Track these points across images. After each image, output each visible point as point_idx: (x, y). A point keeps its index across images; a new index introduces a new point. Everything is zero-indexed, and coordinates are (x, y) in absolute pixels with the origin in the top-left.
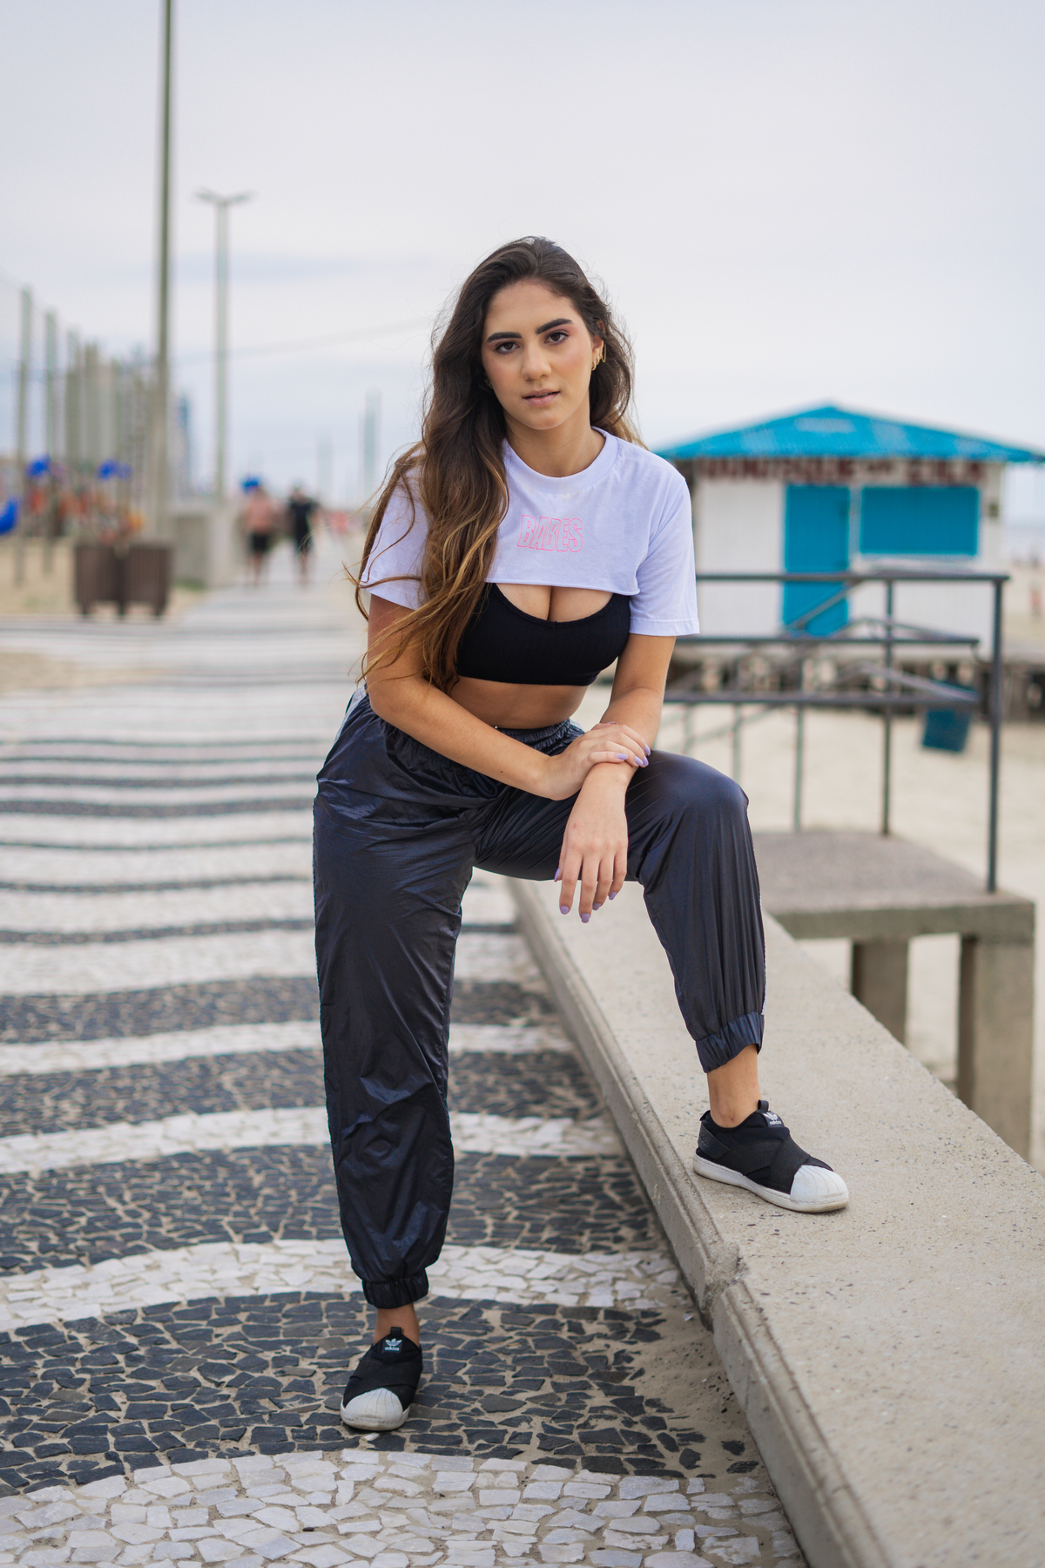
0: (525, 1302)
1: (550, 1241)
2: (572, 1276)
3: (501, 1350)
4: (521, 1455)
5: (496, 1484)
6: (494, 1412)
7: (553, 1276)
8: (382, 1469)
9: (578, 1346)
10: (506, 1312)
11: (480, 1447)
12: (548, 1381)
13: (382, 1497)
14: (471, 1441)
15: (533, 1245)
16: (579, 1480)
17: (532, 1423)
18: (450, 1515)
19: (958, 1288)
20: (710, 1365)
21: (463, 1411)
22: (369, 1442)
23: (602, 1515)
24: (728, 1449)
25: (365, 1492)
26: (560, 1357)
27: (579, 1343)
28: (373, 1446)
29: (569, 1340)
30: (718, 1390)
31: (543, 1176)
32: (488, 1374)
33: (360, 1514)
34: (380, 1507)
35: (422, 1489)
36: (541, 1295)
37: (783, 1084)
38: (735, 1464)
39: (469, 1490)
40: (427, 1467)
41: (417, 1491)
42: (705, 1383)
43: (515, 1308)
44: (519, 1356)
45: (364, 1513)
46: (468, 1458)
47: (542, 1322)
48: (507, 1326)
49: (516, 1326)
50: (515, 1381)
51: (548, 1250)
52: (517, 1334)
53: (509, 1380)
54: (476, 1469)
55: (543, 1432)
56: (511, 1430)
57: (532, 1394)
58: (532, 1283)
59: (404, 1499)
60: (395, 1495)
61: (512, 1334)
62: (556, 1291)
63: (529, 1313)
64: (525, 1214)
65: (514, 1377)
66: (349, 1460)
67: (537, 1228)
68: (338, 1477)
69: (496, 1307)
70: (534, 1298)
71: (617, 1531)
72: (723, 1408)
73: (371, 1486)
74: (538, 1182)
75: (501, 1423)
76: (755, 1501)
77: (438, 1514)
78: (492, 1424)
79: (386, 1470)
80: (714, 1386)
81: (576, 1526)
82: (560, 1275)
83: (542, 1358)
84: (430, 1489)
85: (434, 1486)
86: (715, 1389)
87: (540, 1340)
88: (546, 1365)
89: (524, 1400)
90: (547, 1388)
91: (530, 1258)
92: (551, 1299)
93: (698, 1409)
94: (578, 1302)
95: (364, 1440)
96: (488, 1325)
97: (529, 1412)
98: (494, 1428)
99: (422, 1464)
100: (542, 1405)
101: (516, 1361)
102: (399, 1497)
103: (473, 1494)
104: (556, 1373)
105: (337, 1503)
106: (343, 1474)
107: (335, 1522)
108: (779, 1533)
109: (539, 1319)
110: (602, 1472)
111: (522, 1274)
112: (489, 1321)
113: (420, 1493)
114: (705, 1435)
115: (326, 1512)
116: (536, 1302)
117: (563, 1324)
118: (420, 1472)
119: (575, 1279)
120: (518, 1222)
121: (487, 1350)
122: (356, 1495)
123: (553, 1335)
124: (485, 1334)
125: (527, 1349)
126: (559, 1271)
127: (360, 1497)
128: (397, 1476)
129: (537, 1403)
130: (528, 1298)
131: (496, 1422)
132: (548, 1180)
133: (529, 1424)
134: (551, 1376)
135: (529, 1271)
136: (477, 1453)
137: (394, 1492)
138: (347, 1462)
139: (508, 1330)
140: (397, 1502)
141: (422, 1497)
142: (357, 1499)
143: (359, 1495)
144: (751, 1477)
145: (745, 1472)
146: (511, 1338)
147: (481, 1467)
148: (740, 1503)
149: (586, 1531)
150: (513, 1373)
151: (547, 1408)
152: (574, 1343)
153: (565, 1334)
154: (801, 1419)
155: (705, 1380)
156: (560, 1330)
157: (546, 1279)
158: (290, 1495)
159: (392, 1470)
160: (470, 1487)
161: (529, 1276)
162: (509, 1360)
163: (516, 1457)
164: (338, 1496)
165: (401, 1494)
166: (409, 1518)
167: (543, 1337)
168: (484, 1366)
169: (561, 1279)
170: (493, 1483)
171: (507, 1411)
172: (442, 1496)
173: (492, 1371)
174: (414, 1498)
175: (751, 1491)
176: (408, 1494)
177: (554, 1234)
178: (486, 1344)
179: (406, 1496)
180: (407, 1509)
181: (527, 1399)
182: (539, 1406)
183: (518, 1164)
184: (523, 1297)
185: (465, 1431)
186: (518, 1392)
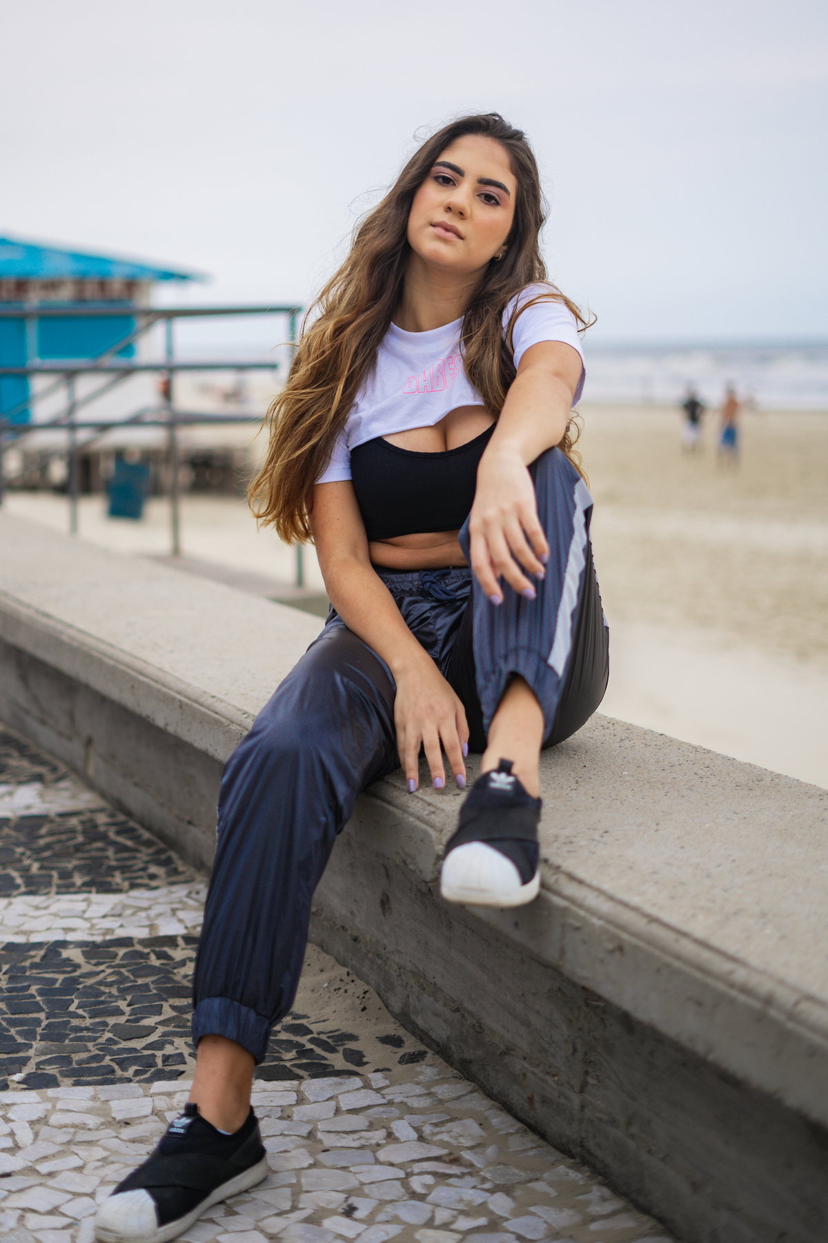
0: (99, 939)
1: (85, 884)
2: (129, 912)
3: (101, 983)
4: (183, 1075)
5: (175, 1104)
6: (131, 1039)
7: (110, 913)
8: (49, 1106)
9: (175, 971)
10: (84, 949)
11: (137, 1073)
12: (166, 1006)
13: (65, 1133)
14: (124, 1069)
15: (72, 890)
16: (259, 1090)
17: (175, 1044)
18: (147, 1140)
20: (322, 971)
21: (97, 1042)
22: (18, 1083)
23: (305, 1119)
24: (387, 1044)
25: (44, 1130)
26: (164, 983)
27: (175, 968)
28: (25, 1086)
29: (162, 966)
30: (346, 991)
31: (43, 831)
32: (101, 1006)
33: (53, 1152)
34: (69, 1142)
35: (102, 1120)
36: (109, 931)
38: (404, 1055)
39: (152, 1114)
40: (94, 1098)
41: (99, 1122)
42: (327, 987)
43: (91, 944)
44: (122, 986)
45: (56, 1151)
46: (132, 1084)
47: (125, 954)
48: (94, 961)
49: (101, 960)
50: (133, 1009)
51: (90, 892)
52: (108, 967)
53: (127, 1010)
54: (147, 1094)
55: (192, 1051)
56: (159, 1054)
57: (157, 1019)
58: (94, 921)
59: (88, 1132)
60: (77, 1129)
61: (102, 967)
62: (122, 926)
63: (108, 947)
64: (46, 864)
65: (129, 1005)
66: (9, 1102)
67: (65, 875)
68: (6, 1120)
69: (71, 946)
70: (104, 934)
71: (330, 1132)
72: (362, 1006)
73: (47, 1124)
74: (42, 837)
75: (144, 1048)
76: (446, 1086)
77: (133, 1141)
78: (135, 1050)
79: (54, 1106)
80: (339, 989)
81: (285, 1133)
82: (117, 912)
83: (146, 985)
84: (110, 1119)
85: (113, 1115)
86: (342, 991)
87: (134, 969)
88: (155, 991)
89: (153, 1025)
90: (168, 1013)
91: (77, 901)
92: (121, 933)
93: (335, 1012)
94: (150, 933)
95: (13, 1081)
96: (72, 962)
97: (164, 1034)
98: (139, 1054)
99: (88, 1095)
100: (174, 1027)
101: (119, 990)
102: (83, 1131)
103: (159, 1117)
104: (169, 997)
105: (20, 1145)
106: (10, 1115)
107: (30, 1164)
108: (490, 1111)
109: (122, 952)
110: (277, 1080)
111: (80, 914)
112: (71, 958)
113: (102, 1124)
114: (356, 1034)
115: (14, 1155)
116: (108, 938)
117: (148, 954)
118: (90, 1104)
119: (133, 914)
120: (44, 872)
121: (87, 984)
122: (36, 1135)
123: (144, 964)
124: (75, 971)
125: (124, 979)
126: (113, 909)
127: (41, 1135)
128: (69, 1111)
129: (168, 1026)
130: (99, 935)
131: (139, 1048)
132: (51, 834)
133: (173, 1045)
134: (167, 1001)
135: (84, 912)
136: (138, 1078)
137: (74, 1126)
138: (7, 1105)
139: (97, 964)
140: (83, 1136)
141: (106, 1128)
142: (39, 1138)
143: (40, 1134)
144: (427, 1065)
145: (418, 1061)
146: (103, 971)
147: (152, 1091)
148: (433, 1090)
149: (298, 1136)
150: (126, 1003)
151: (181, 1030)
152: (170, 969)
153: (154, 961)
155: (326, 985)
156: (148, 959)
157: (104, 917)
159: (59, 1106)
160: (153, 1112)
161: (87, 915)
162: (114, 991)
163: (179, 1077)
164: (17, 1138)
165: (83, 1127)
166: (105, 1149)
167: (135, 967)
168: (93, 1000)
169: (120, 915)
170: (172, 1105)
171: (143, 1037)
172: (127, 1123)
173: (103, 1003)
174: (97, 1129)
175: (437, 1078)
176: (91, 1127)
177: (86, 879)
178: (81, 980)
179: (89, 1129)
180: (98, 1141)
181: (156, 1024)
182: (171, 1029)
183: (12, 824)
184: (93, 935)
185: (111, 1060)
186: (143, 1018)
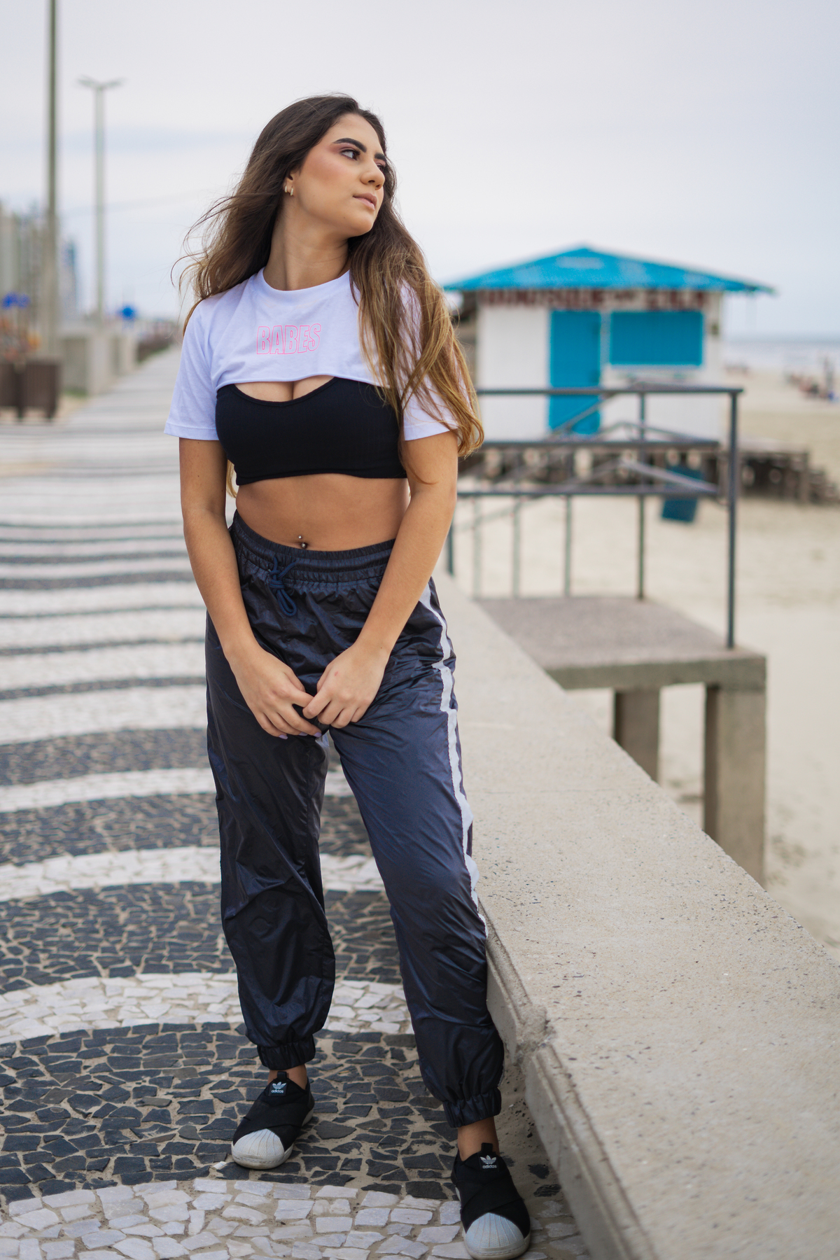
0: (354, 1031)
1: (374, 971)
2: (393, 1005)
3: (334, 1078)
4: (352, 1181)
5: (331, 1212)
6: (328, 1139)
7: (377, 1005)
8: (229, 1198)
9: (401, 1072)
10: (337, 1041)
11: (316, 1174)
12: (375, 1107)
13: (230, 1226)
14: (308, 1169)
15: (360, 976)
16: (404, 1206)
17: (361, 1150)
18: (291, 1243)
19: (745, 1049)
20: (516, 1090)
22: (218, 1171)
23: (426, 1241)
24: (534, 1173)
25: (215, 1221)
26: (385, 1084)
27: (401, 1070)
28: (221, 1175)
29: (392, 1067)
30: (524, 1115)
31: (367, 910)
32: (323, 1102)
33: (210, 1244)
34: (229, 1236)
35: (265, 1217)
36: (368, 1024)
37: (576, 843)
38: (541, 1188)
39: (307, 1217)
40: (269, 1195)
41: (261, 1220)
42: (512, 1108)
43: (345, 1036)
44: (349, 1083)
45: (213, 1243)
46: (306, 1186)
47: (368, 1050)
48: (339, 1054)
49: (346, 1054)
50: (346, 1108)
51: (372, 980)
52: (347, 1062)
53: (341, 1107)
54: (313, 1197)
55: (371, 1158)
56: (343, 1156)
57: (361, 1120)
58: (360, 1012)
59: (250, 1228)
60: (241, 1224)
61: (342, 1061)
62: (380, 1020)
63: (357, 1041)
64: (352, 946)
65: (345, 1103)
66: (201, 1189)
67: (363, 960)
68: (190, 1206)
69: (328, 1036)
70: (361, 1027)
71: (439, 1257)
72: (529, 1133)
73: (220, 1216)
74: (363, 916)
75: (334, 1150)
76: (560, 1224)
77: (280, 1242)
78: (326, 1151)
79: (233, 1198)
80: (520, 1111)
81: (403, 1253)
82: (383, 1004)
83: (369, 1085)
84: (272, 1218)
85: (275, 1214)
86: (521, 1114)
87: (367, 1067)
88: (373, 1092)
89: (354, 1126)
90: (374, 1115)
91: (357, 988)
92: (376, 1027)
93: (507, 1134)
94: (400, 1030)
95: (214, 1169)
96: (322, 1053)
97: (359, 1138)
98: (328, 1155)
99: (265, 1191)
100: (370, 1131)
101: (346, 1088)
102: (244, 1226)
103: (311, 1221)
104: (381, 1100)
105: (190, 1233)
106: (195, 1204)
107: (187, 1253)
108: (583, 1256)
109: (367, 1046)
110: (424, 1197)
111: (350, 1003)
112: (322, 1049)
113: (263, 1221)
114: (513, 1159)
115: (179, 1242)
116: (363, 1031)
117: (387, 1052)
118: (260, 1200)
119: (396, 1008)
120: (346, 954)
121: (321, 1077)
122: (206, 1225)
123: (378, 1062)
124: (319, 1062)
125: (355, 1075)
126: (382, 1000)
127: (210, 1227)
128: (243, 1205)
129: (365, 1129)
130: (356, 1027)
131: (330, 1149)
132: (372, 914)
133: (359, 1150)
134: (377, 1103)
135: (357, 1000)
136: (313, 1180)
137: (240, 1221)
138: (199, 1191)
139: (340, 1058)
140: (243, 1231)
141: (265, 1226)
142: (208, 1228)
143: (210, 1224)
144: (555, 1201)
145: (550, 1195)
146: (342, 1065)
147: (318, 1194)
148: (547, 1227)
149: (411, 1257)
150: (344, 1100)
151: (374, 1134)
152: (397, 1070)
153: (388, 1061)
154: (612, 1193)
155: (512, 1105)
156: (384, 1057)
157: (371, 1008)
158: (148, 1226)
159: (238, 1199)
160: (308, 1215)
161: (357, 1005)
162: (340, 1087)
163: (349, 1183)
164: (190, 1226)
165: (246, 1222)
166: (254, 1247)
167: (369, 1064)
168: (319, 1094)
169: (384, 1008)
170: (328, 1210)
171: (339, 1138)
172: (283, 1224)
173: (325, 1098)
174: (258, 1226)
175: (556, 1215)
176: (253, 1223)
177: (378, 965)
178: (320, 1072)
179: (251, 1225)
180: (252, 1237)
181: (357, 1126)
182: (367, 1132)
183: (345, 899)
184: (351, 1026)
185: (303, 1158)
186: (349, 1118)
